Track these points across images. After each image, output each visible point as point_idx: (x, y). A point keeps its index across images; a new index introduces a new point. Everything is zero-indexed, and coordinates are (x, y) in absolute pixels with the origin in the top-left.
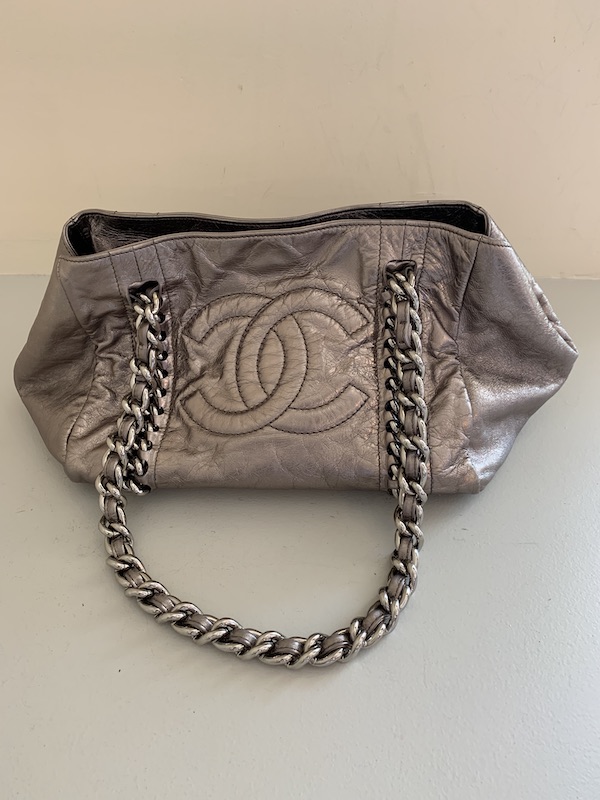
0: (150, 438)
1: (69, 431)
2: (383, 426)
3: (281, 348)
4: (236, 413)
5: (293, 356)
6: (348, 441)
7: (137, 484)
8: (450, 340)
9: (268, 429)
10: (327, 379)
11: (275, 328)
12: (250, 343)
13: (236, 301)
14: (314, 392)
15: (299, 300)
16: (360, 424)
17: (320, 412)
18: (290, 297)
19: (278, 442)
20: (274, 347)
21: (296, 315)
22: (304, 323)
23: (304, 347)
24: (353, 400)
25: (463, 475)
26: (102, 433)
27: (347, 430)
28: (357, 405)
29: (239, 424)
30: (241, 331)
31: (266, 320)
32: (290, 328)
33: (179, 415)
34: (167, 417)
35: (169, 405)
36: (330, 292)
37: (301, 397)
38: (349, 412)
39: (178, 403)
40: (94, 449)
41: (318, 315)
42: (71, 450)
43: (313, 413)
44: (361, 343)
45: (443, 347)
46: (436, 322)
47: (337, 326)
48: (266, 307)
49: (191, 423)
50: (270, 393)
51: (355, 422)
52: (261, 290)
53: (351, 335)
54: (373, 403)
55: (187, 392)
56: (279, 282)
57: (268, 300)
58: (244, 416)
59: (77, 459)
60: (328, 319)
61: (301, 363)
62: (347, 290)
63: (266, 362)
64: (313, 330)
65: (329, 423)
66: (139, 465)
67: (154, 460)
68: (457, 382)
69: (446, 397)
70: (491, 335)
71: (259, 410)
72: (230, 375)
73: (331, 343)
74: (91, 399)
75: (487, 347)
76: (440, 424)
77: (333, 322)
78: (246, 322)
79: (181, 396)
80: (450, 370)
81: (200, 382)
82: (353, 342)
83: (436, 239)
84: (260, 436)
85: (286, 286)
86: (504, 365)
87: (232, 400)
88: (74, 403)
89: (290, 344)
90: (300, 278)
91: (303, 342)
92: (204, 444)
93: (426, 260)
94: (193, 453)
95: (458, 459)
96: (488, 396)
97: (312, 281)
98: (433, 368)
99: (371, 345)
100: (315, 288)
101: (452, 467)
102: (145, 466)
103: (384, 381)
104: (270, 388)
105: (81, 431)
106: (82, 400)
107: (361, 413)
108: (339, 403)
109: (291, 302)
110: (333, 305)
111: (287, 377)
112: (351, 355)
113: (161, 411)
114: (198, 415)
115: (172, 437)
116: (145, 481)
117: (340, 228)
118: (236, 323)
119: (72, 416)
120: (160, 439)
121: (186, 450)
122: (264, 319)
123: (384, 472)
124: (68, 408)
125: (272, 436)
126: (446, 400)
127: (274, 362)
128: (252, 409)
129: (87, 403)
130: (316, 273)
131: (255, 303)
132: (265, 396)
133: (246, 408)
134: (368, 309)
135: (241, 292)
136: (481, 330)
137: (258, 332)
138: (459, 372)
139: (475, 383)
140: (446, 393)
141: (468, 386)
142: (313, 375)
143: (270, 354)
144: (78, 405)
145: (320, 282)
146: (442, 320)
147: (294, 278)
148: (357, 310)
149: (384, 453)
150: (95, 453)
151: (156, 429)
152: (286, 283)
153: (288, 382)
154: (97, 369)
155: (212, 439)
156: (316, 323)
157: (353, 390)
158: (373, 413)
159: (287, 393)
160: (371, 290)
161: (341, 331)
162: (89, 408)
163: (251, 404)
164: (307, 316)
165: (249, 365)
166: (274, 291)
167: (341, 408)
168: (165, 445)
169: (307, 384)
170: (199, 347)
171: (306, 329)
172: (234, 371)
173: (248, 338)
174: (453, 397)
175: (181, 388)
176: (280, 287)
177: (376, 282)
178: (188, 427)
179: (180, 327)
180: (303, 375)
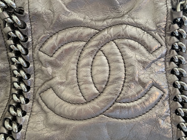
11: (102, 49)
13: (76, 31)
18: (112, 29)
21: (116, 41)
22: (122, 46)
23: (122, 61)
27: (152, 114)
35: (32, 96)
39: (38, 96)
44: (158, 58)
47: (143, 48)
48: (95, 35)
52: (93, 24)
53: (152, 54)
56: (104, 20)
57: (97, 31)
61: (121, 71)
77: (140, 45)
78: (82, 44)
81: (52, 82)
82: (153, 58)
87: (75, 95)
91: (121, 57)
99: (163, 59)
100: (128, 24)
103: (172, 82)
104: (101, 87)
110: (140, 35)
112: (152, 66)
114: (52, 105)
128: (90, 101)
131: (88, 32)
132: (98, 93)
133: (85, 101)
134: (161, 36)
135: (78, 25)
137: (91, 51)
145: (131, 20)
147: (114, 18)
148: (154, 37)
153: (113, 84)
156: (129, 46)
157: (154, 89)
158: (167, 103)
160: (163, 25)
161: (145, 51)
164: (123, 41)
169: (126, 85)
171: (122, 50)
172: (75, 75)
175: (40, 85)
176: (105, 23)
177: (166, 20)
178: (45, 112)
179: (37, 46)
180: (123, 80)
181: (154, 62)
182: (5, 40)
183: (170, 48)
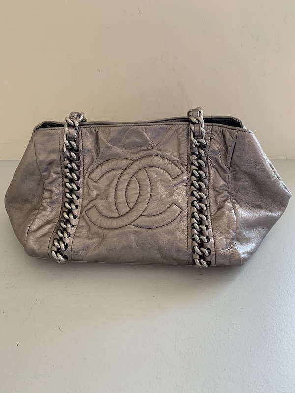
0: (69, 231)
1: (28, 228)
2: (190, 226)
3: (138, 185)
4: (114, 218)
5: (144, 189)
6: (172, 233)
7: (62, 255)
8: (225, 183)
9: (130, 226)
10: (161, 200)
11: (135, 175)
12: (122, 182)
13: (116, 162)
14: (154, 207)
15: (147, 161)
16: (178, 224)
17: (157, 217)
18: (143, 160)
19: (135, 233)
20: (134, 185)
21: (146, 169)
22: (150, 173)
23: (149, 184)
24: (175, 212)
25: (233, 254)
26: (44, 229)
27: (171, 227)
28: (177, 214)
29: (115, 223)
30: (118, 177)
31: (131, 171)
32: (142, 175)
33: (84, 219)
34: (78, 220)
35: (79, 214)
36: (163, 157)
37: (148, 210)
38: (173, 218)
39: (84, 213)
40: (41, 237)
41: (157, 169)
42: (29, 238)
43: (153, 218)
44: (179, 183)
45: (221, 187)
46: (217, 173)
47: (167, 174)
48: (130, 164)
49: (90, 223)
50: (131, 207)
51: (175, 223)
52: (129, 156)
53: (174, 179)
54: (185, 213)
55: (89, 206)
56: (138, 152)
57: (132, 161)
58: (118, 219)
59: (32, 243)
60: (162, 171)
61: (148, 192)
62: (172, 156)
63: (130, 192)
64: (154, 176)
65: (161, 224)
66: (63, 245)
67: (71, 243)
68: (229, 204)
69: (223, 212)
70: (245, 182)
71: (125, 216)
72: (111, 199)
73: (163, 183)
74: (40, 211)
75: (243, 189)
76: (220, 226)
77: (165, 172)
78: (120, 172)
79: (86, 209)
80: (225, 198)
81: (95, 202)
82: (175, 182)
83: (216, 132)
84: (126, 230)
85: (142, 154)
86: (252, 199)
87: (112, 211)
88: (32, 214)
89: (142, 183)
90: (148, 150)
91: (149, 182)
92: (97, 234)
93: (212, 142)
94: (92, 239)
95: (230, 245)
96: (244, 213)
97: (155, 151)
98: (216, 197)
99: (185, 184)
100: (156, 155)
101: (226, 249)
102: (66, 246)
103: (190, 202)
104: (132, 205)
105: (34, 228)
106: (36, 212)
107: (179, 218)
108: (167, 213)
109: (144, 162)
110: (165, 164)
111: (140, 199)
112: (173, 189)
113: (75, 217)
114: (94, 219)
115: (80, 230)
116: (65, 253)
117: (168, 126)
118: (115, 173)
119: (30, 220)
120: (74, 231)
121: (88, 237)
122: (129, 171)
123: (191, 250)
124: (29, 217)
125: (132, 230)
126: (223, 214)
127: (134, 192)
128: (122, 216)
129: (39, 213)
130: (156, 148)
131: (125, 163)
132: (129, 209)
133: (118, 215)
134: (183, 165)
135: (117, 157)
136: (240, 179)
137: (127, 177)
138: (229, 200)
139: (237, 206)
140: (223, 210)
141: (234, 207)
142: (154, 198)
143: (132, 188)
144: (34, 215)
145: (158, 152)
146: (220, 173)
147: (145, 150)
148: (177, 166)
149: (191, 240)
150: (41, 239)
151: (72, 226)
152: (141, 153)
153: (141, 202)
154: (44, 196)
155: (101, 231)
156: (156, 173)
157: (174, 207)
158: (185, 218)
159: (141, 208)
160: (185, 156)
161: (169, 177)
162: (39, 216)
163: (121, 214)
164: (152, 169)
165: (122, 193)
166: (135, 156)
167: (168, 216)
168: (77, 234)
169: (150, 203)
170: (96, 184)
171: (150, 176)
172: (113, 197)
173: (121, 180)
174: (227, 212)
175: (86, 205)
176: (138, 155)
177: (187, 152)
178: (89, 225)
179: (87, 175)
180: (149, 199)
181: (175, 185)
182: (63, 169)
183: (190, 174)
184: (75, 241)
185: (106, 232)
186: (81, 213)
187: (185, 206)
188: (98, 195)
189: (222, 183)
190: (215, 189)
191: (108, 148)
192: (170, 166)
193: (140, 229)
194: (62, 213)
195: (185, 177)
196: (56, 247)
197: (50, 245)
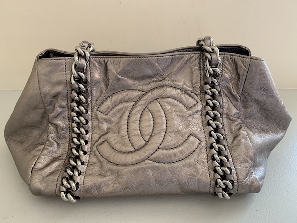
0: (80, 169)
1: (33, 166)
2: (210, 157)
3: (151, 117)
4: (128, 152)
5: (158, 120)
6: (192, 166)
7: (73, 195)
8: (237, 111)
9: (148, 161)
10: (178, 132)
11: (148, 107)
12: (134, 114)
13: (126, 93)
14: (171, 140)
15: (160, 92)
16: (198, 156)
17: (175, 150)
18: (155, 90)
19: (153, 168)
20: (148, 116)
21: (159, 100)
22: (164, 103)
23: (164, 115)
24: (193, 143)
25: (253, 182)
26: (52, 166)
27: (191, 160)
28: (196, 146)
29: (130, 158)
30: (130, 109)
32: (155, 106)
33: (95, 155)
34: (88, 156)
35: (89, 149)
36: (176, 87)
37: (165, 143)
38: (191, 150)
39: (94, 148)
40: (47, 176)
41: (171, 100)
42: (34, 177)
43: (172, 151)
44: (194, 113)
45: (234, 115)
46: (230, 102)
47: (181, 104)
48: (142, 96)
49: (102, 159)
50: (147, 140)
51: (195, 155)
52: (140, 87)
53: (189, 109)
54: (204, 144)
55: (100, 141)
56: (149, 83)
57: (144, 93)
58: (133, 154)
59: (37, 183)
60: (176, 101)
61: (163, 124)
62: (185, 86)
63: (144, 124)
64: (168, 107)
65: (181, 157)
66: (73, 185)
67: (82, 182)
68: (243, 132)
69: (240, 141)
70: (254, 109)
71: (141, 150)
72: (124, 132)
73: (178, 113)
74: (46, 147)
75: (252, 116)
76: (239, 155)
77: (179, 103)
78: (132, 103)
79: (96, 144)
80: (238, 127)
81: (107, 136)
82: (190, 112)
83: (228, 60)
84: (143, 165)
85: (153, 85)
86: (260, 125)
87: (125, 145)
88: (36, 149)
89: (156, 114)
90: (160, 81)
91: (163, 113)
92: (110, 170)
93: (223, 71)
94: (105, 177)
95: (248, 174)
96: (259, 139)
97: (166, 82)
98: (230, 125)
99: (200, 114)
100: (168, 86)
101: (247, 178)
102: (77, 185)
103: (208, 132)
104: (147, 138)
105: (39, 165)
106: (41, 147)
107: (198, 150)
108: (186, 145)
109: (156, 93)
110: (178, 94)
111: (156, 131)
112: (189, 119)
113: (85, 153)
114: (107, 154)
115: (92, 167)
116: (77, 194)
117: (180, 56)
118: (126, 104)
119: (35, 156)
120: (85, 169)
121: (100, 175)
122: (142, 102)
123: (213, 183)
124: (33, 152)
125: (150, 165)
126: (240, 142)
127: (148, 124)
128: (137, 150)
129: (44, 149)
130: (167, 79)
132: (144, 142)
133: (134, 149)
134: (196, 95)
135: (128, 88)
136: (250, 106)
138: (243, 128)
139: (251, 133)
140: (239, 138)
141: (248, 134)
142: (170, 130)
143: (146, 120)
144: (39, 150)
145: (170, 83)
146: (231, 99)
147: (157, 81)
148: (190, 96)
149: (212, 172)
150: (48, 178)
151: (83, 163)
152: (153, 84)
153: (156, 134)
154: (49, 130)
155: (115, 167)
156: (169, 103)
157: (192, 138)
158: (204, 150)
159: (157, 141)
160: (198, 85)
161: (183, 107)
162: (45, 152)
163: (136, 147)
164: (165, 100)
165: (135, 126)
166: (145, 88)
167: (187, 148)
168: (89, 172)
169: (167, 135)
170: (107, 117)
171: (164, 107)
172: (126, 130)
173: (134, 112)
174: (243, 140)
175: (96, 139)
176: (150, 86)
177: (200, 81)
178: (101, 162)
179: (95, 107)
180: (165, 131)
181: (190, 115)
182: (69, 102)
183: (205, 104)
184: (87, 179)
185: (121, 168)
186: (91, 148)
187: (202, 136)
188: (109, 129)
189: (234, 111)
190: (228, 118)
191: (118, 80)
192: (184, 97)
193: (158, 164)
194: (71, 149)
195: (200, 107)
196: (65, 187)
197: (58, 185)
